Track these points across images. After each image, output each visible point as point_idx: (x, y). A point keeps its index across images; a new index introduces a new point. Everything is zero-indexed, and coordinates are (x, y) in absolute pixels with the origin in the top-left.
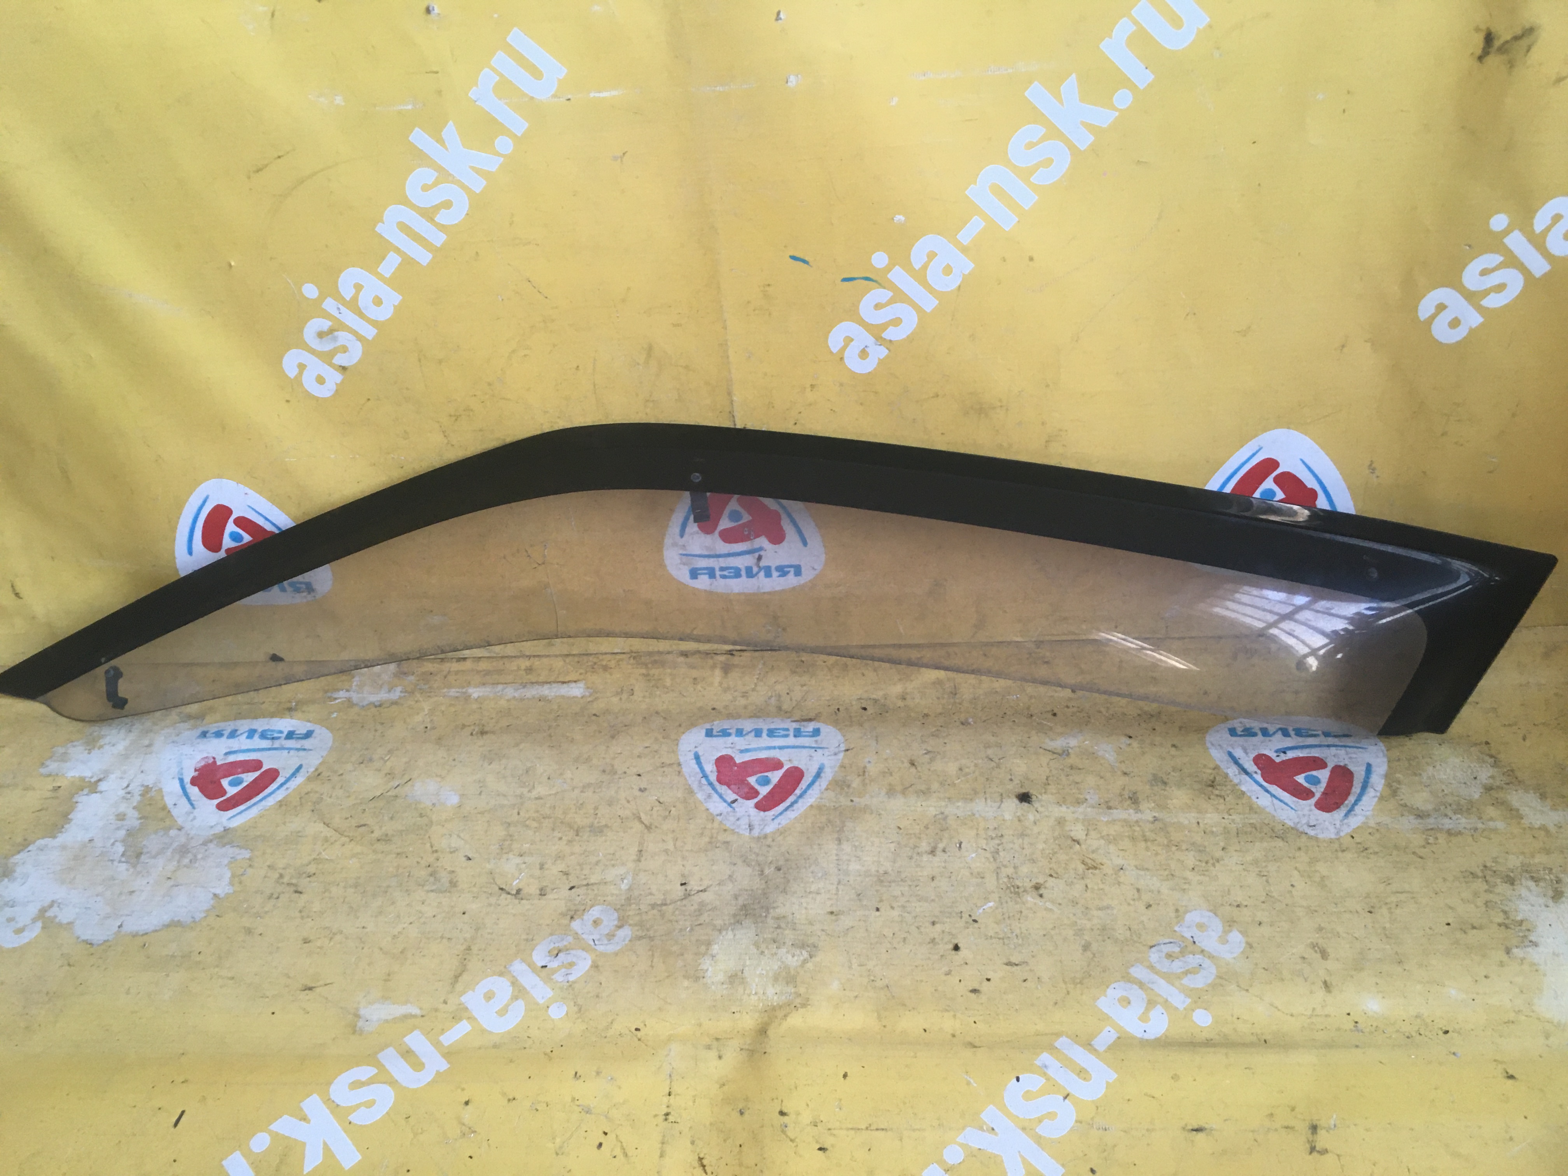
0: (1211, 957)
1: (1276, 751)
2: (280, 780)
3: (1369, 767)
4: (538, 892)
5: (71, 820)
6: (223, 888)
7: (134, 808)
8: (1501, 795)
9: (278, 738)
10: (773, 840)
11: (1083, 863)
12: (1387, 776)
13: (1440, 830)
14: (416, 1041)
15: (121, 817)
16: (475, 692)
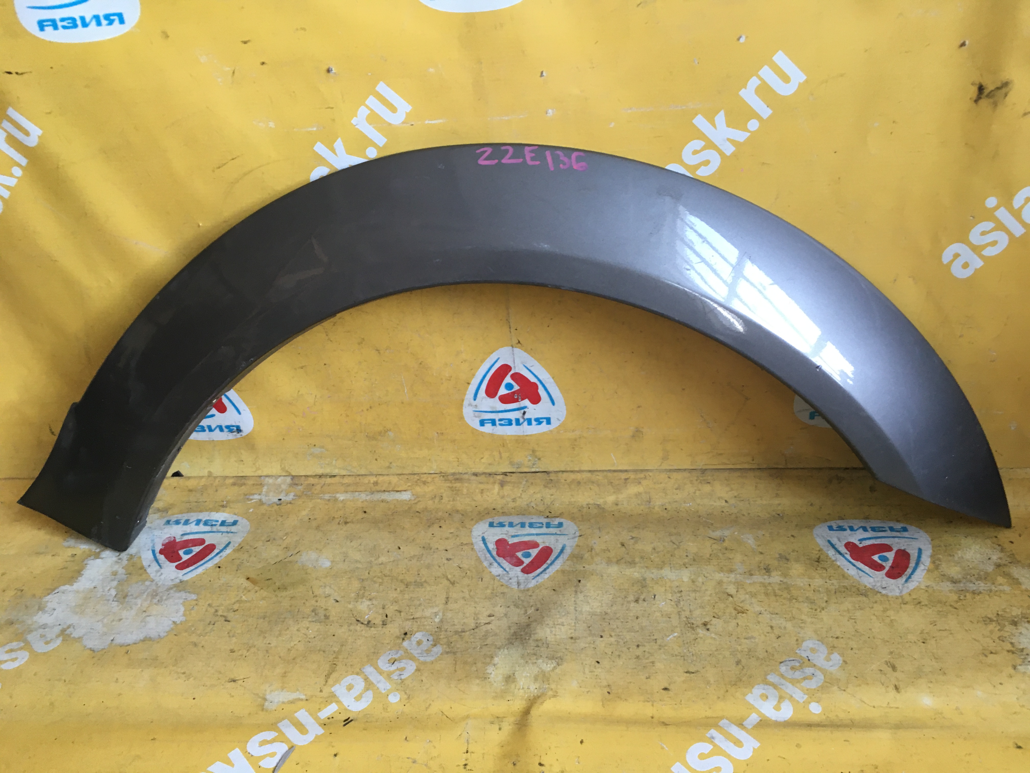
0: (820, 669)
1: (861, 540)
2: (216, 551)
3: (920, 551)
4: (381, 623)
5: (83, 574)
6: (179, 618)
7: (123, 568)
8: (1006, 569)
9: (215, 525)
10: (533, 592)
11: (735, 609)
12: (932, 556)
13: (967, 591)
14: (302, 715)
15: (115, 574)
16: (341, 497)
